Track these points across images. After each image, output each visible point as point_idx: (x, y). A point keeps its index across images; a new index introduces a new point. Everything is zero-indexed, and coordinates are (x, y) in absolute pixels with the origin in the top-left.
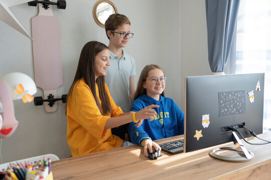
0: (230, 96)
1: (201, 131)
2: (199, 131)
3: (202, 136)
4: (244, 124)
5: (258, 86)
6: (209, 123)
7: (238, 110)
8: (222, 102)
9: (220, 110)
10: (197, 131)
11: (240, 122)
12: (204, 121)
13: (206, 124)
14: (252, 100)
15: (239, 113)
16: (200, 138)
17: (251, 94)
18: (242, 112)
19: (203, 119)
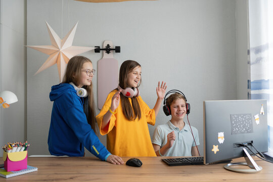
0: (240, 117)
1: (217, 146)
2: (216, 145)
3: (218, 150)
4: (252, 142)
5: (262, 110)
6: (224, 139)
7: (246, 130)
8: (233, 122)
9: (232, 130)
10: (214, 146)
11: (249, 141)
12: (220, 138)
13: (221, 141)
14: (258, 122)
15: (248, 132)
16: (217, 152)
17: (257, 117)
18: (250, 132)
19: (219, 136)
